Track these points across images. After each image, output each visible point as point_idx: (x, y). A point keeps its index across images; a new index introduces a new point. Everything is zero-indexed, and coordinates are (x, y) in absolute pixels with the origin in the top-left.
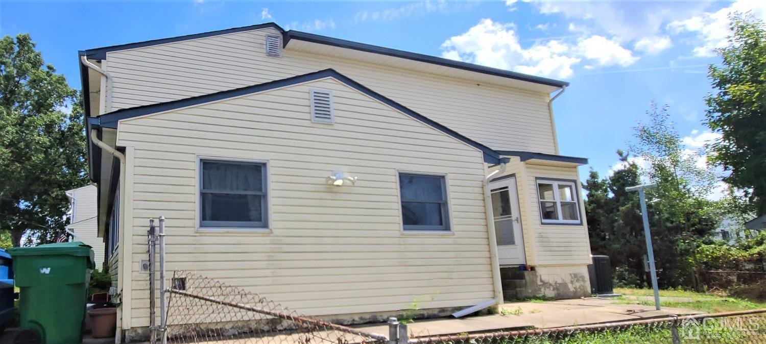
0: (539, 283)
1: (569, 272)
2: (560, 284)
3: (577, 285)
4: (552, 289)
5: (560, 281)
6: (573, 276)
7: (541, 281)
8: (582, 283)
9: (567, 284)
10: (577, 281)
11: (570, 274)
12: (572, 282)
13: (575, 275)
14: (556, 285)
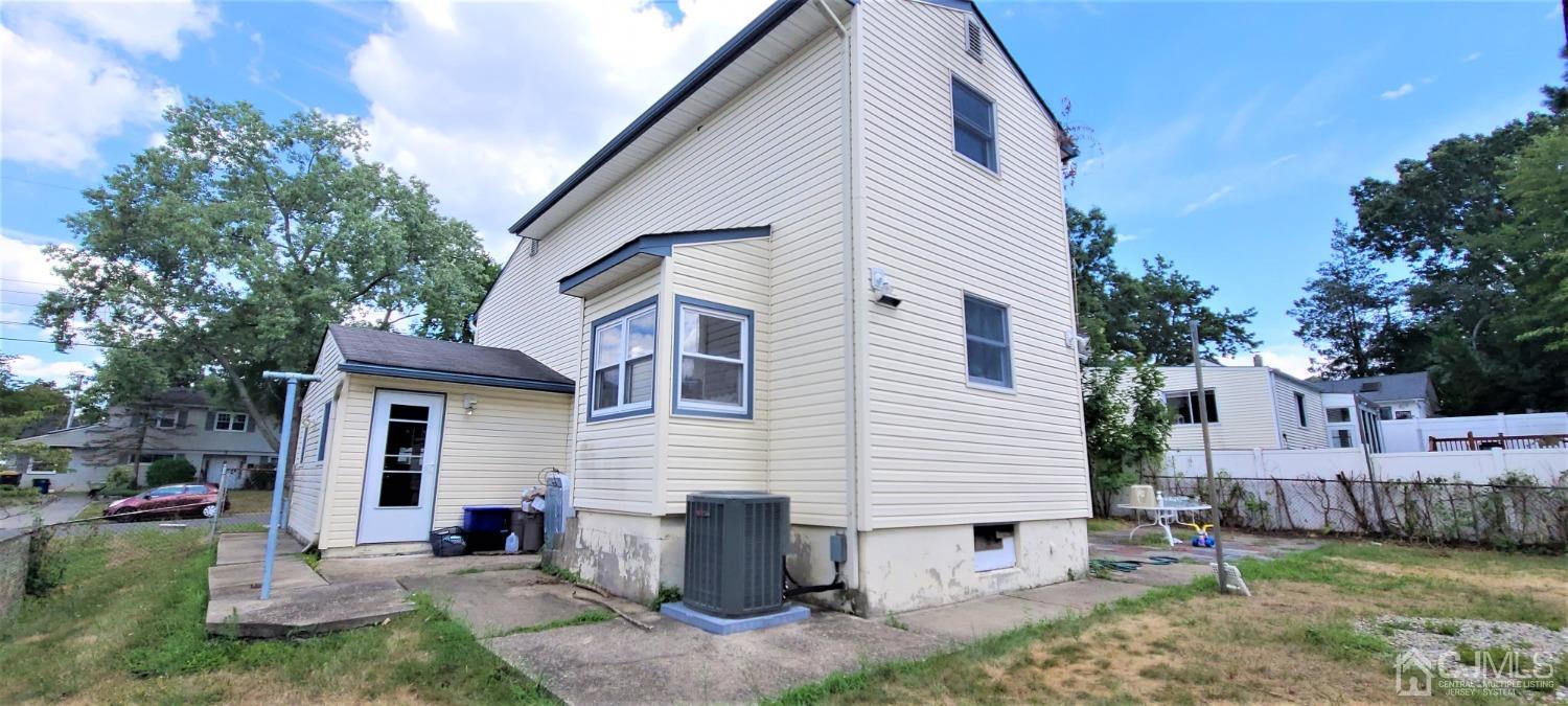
0: (579, 546)
1: (625, 531)
2: (606, 554)
3: (634, 564)
4: (592, 563)
5: (606, 549)
6: (629, 539)
7: (582, 542)
8: (642, 563)
9: (615, 556)
10: (634, 554)
11: (625, 536)
12: (625, 556)
13: (634, 540)
14: (599, 555)
